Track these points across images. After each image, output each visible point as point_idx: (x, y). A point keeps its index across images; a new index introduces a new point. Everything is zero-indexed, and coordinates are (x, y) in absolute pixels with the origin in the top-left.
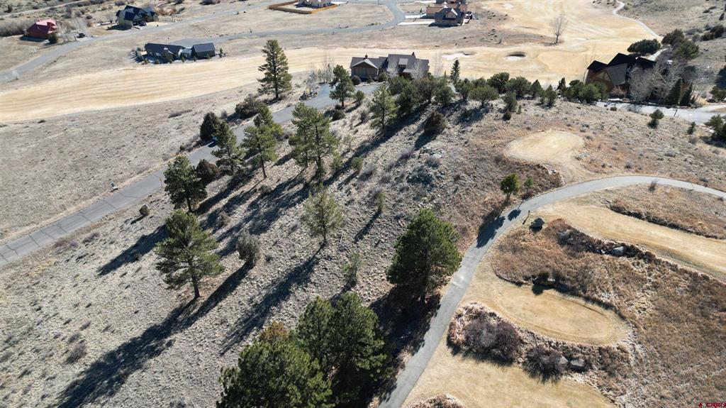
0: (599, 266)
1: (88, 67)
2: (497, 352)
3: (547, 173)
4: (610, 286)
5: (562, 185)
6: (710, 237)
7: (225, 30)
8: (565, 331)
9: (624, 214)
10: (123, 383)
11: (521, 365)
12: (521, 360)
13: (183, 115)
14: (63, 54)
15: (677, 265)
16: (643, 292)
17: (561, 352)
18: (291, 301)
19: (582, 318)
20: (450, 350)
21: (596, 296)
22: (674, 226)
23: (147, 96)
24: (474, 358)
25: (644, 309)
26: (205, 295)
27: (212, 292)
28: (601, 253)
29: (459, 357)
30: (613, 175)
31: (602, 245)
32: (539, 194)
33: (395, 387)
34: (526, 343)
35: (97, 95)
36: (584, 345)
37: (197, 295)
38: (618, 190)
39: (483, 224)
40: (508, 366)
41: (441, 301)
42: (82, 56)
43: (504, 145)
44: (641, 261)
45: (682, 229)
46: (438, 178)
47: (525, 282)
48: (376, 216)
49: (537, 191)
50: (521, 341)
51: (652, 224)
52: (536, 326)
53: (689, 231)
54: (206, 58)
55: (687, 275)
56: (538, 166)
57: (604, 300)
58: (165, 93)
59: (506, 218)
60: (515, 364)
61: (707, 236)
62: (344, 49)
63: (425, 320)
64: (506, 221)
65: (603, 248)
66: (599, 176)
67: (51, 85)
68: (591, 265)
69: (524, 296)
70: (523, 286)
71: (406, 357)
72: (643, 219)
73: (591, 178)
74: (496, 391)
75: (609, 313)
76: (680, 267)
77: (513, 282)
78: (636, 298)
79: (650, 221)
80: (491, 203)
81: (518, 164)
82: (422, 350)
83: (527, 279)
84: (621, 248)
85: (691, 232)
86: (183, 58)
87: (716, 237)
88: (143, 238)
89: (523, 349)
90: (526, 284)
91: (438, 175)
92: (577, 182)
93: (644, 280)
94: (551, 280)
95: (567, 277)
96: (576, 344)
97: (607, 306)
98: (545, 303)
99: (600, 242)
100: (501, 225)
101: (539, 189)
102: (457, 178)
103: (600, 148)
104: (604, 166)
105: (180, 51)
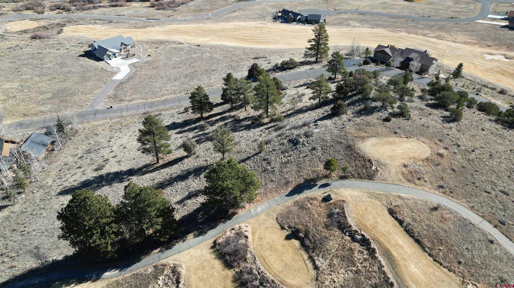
0: (335, 241)
1: (246, 18)
2: (228, 257)
3: (371, 167)
4: (329, 257)
5: (373, 180)
6: (437, 261)
7: (342, 6)
8: (274, 268)
9: (393, 217)
10: (99, 189)
11: (234, 272)
12: (237, 270)
13: (260, 59)
14: (241, 8)
15: (384, 266)
16: (346, 271)
17: (259, 278)
18: (183, 183)
19: (293, 267)
20: (212, 245)
21: (316, 258)
22: (418, 241)
23: (258, 42)
24: (217, 255)
25: (335, 282)
26: (161, 162)
27: (165, 163)
28: (345, 235)
29: (212, 250)
30: (420, 188)
31: (349, 229)
32: (353, 179)
33: (171, 248)
34: (247, 262)
35: (235, 36)
36: (276, 281)
37: (158, 162)
38: (408, 199)
39: (301, 184)
40: (228, 269)
41: (235, 216)
42: (250, 10)
43: (363, 138)
44: (365, 252)
45: (422, 246)
46: (303, 144)
47: (287, 228)
48: (256, 154)
49: (353, 176)
50: (246, 260)
51: (405, 232)
52: (262, 256)
53: (425, 250)
54: (312, 24)
55: (383, 276)
56: (369, 161)
57: (317, 263)
58: (268, 43)
59: (318, 186)
60: (232, 270)
61: (435, 260)
62: (406, 34)
63: (218, 222)
64: (316, 188)
65: (349, 231)
66: (407, 184)
67: (221, 25)
68: (331, 238)
69: (277, 236)
70: (284, 231)
71: (190, 237)
72: (402, 227)
73: (399, 183)
74: (207, 277)
75: (313, 273)
76: (385, 269)
77: (281, 226)
78: (338, 272)
79: (405, 230)
80: (318, 172)
81: (358, 154)
82: (201, 238)
83: (290, 227)
84: (360, 237)
85: (426, 251)
86: (300, 21)
87: (441, 264)
88: (174, 123)
89: (243, 265)
90: (287, 230)
91: (305, 143)
92: (386, 182)
93: (354, 264)
94: (301, 235)
95: (311, 238)
96: (271, 278)
97: (316, 268)
98: (284, 246)
99: (350, 226)
100: (311, 189)
101: (356, 176)
102: (314, 149)
103: (438, 165)
104: (419, 179)
105: (299, 17)
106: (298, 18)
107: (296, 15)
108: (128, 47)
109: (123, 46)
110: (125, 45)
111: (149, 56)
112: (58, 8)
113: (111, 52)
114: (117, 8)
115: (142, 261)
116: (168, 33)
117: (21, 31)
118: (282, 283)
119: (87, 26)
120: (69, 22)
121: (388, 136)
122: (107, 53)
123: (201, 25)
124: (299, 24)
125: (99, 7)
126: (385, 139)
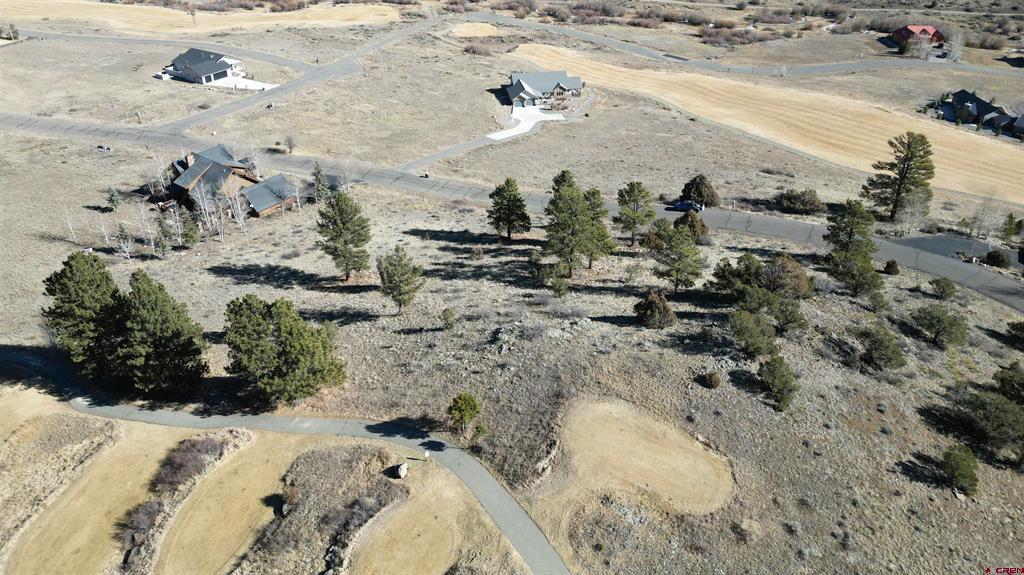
3: (539, 460)
5: (514, 488)
11: (146, 500)
29: (173, 447)
31: (340, 550)
32: (487, 464)
34: (173, 497)
37: (347, 279)
39: (410, 420)
40: (148, 489)
41: (266, 413)
43: (607, 393)
47: (288, 482)
48: (436, 330)
49: (492, 458)
50: (175, 490)
54: (1019, 139)
56: (551, 445)
59: (426, 440)
60: (150, 494)
64: (419, 441)
65: (335, 553)
66: (560, 541)
68: (302, 546)
70: (280, 484)
71: (190, 408)
73: (547, 528)
77: (288, 471)
81: (553, 418)
82: (195, 418)
86: (989, 125)
90: (284, 485)
92: (528, 508)
95: (284, 523)
96: (159, 544)
98: (246, 509)
99: (346, 546)
100: (409, 438)
101: (497, 461)
102: (503, 366)
103: (698, 549)
104: (598, 547)
105: (993, 115)
106: (988, 117)
107: (986, 107)
108: (567, 93)
109: (558, 90)
110: (561, 88)
111: (586, 115)
112: (552, 14)
113: (527, 94)
114: (637, 28)
115: (116, 407)
116: (669, 86)
117: (466, 38)
118: (157, 566)
119: (556, 48)
120: (543, 37)
121: (663, 414)
122: (521, 94)
123: (750, 85)
124: (982, 131)
125: (611, 22)
126: (648, 421)
